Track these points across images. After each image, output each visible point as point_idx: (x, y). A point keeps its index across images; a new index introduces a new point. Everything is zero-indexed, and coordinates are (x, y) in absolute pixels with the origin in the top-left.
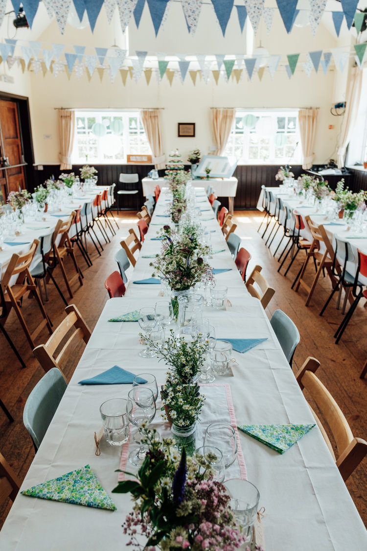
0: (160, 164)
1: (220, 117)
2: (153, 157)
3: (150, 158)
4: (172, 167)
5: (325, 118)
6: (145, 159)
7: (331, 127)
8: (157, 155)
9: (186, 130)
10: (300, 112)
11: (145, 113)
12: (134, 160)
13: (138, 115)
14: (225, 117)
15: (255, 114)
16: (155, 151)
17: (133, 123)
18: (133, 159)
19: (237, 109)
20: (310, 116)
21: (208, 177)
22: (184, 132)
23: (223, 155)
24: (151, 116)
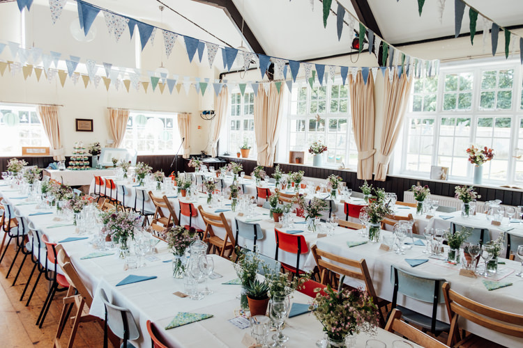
0: (60, 156)
1: (117, 116)
2: (52, 149)
3: (48, 150)
4: (78, 158)
5: (196, 120)
6: (43, 151)
7: (199, 127)
8: (57, 148)
9: (84, 125)
10: (179, 115)
11: (43, 108)
12: (31, 152)
13: (34, 109)
14: (121, 116)
15: (147, 115)
16: (55, 144)
17: (24, 117)
18: (28, 151)
19: (130, 110)
20: (185, 118)
21: (115, 166)
22: (82, 127)
23: (120, 147)
24: (50, 112)
